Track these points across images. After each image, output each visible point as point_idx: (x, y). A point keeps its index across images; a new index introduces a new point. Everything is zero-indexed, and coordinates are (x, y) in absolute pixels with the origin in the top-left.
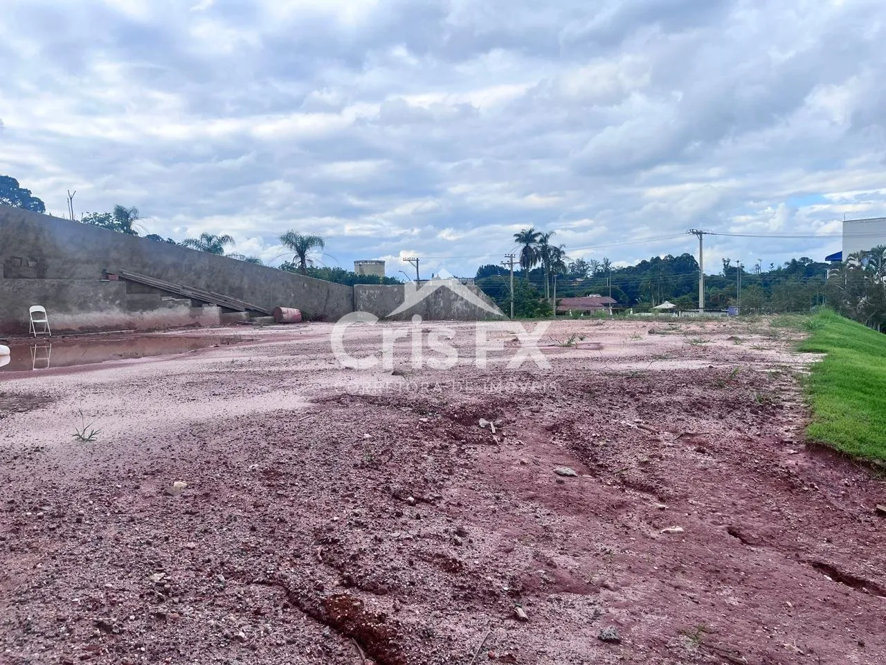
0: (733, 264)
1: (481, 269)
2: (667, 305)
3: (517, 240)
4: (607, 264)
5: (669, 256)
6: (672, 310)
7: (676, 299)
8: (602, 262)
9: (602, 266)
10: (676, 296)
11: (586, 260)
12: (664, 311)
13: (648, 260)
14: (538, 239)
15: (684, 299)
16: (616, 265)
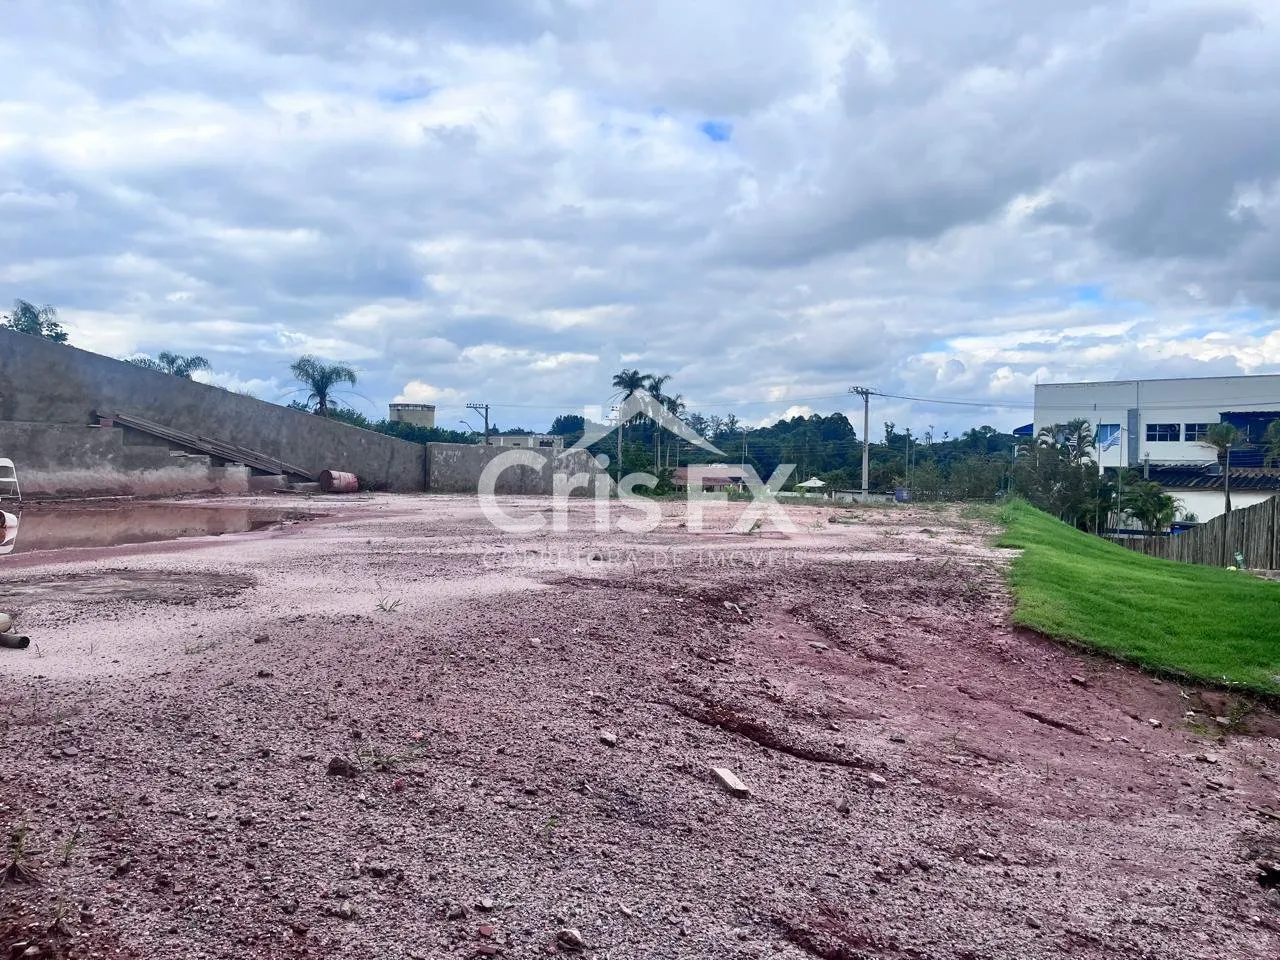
0: (899, 431)
1: (558, 421)
2: (815, 482)
3: (615, 384)
4: (733, 422)
5: (816, 415)
6: (821, 490)
7: (824, 475)
8: (726, 420)
9: (726, 425)
10: (825, 471)
11: (706, 416)
12: (810, 490)
13: (788, 420)
14: (647, 383)
15: (837, 475)
16: (743, 424)
